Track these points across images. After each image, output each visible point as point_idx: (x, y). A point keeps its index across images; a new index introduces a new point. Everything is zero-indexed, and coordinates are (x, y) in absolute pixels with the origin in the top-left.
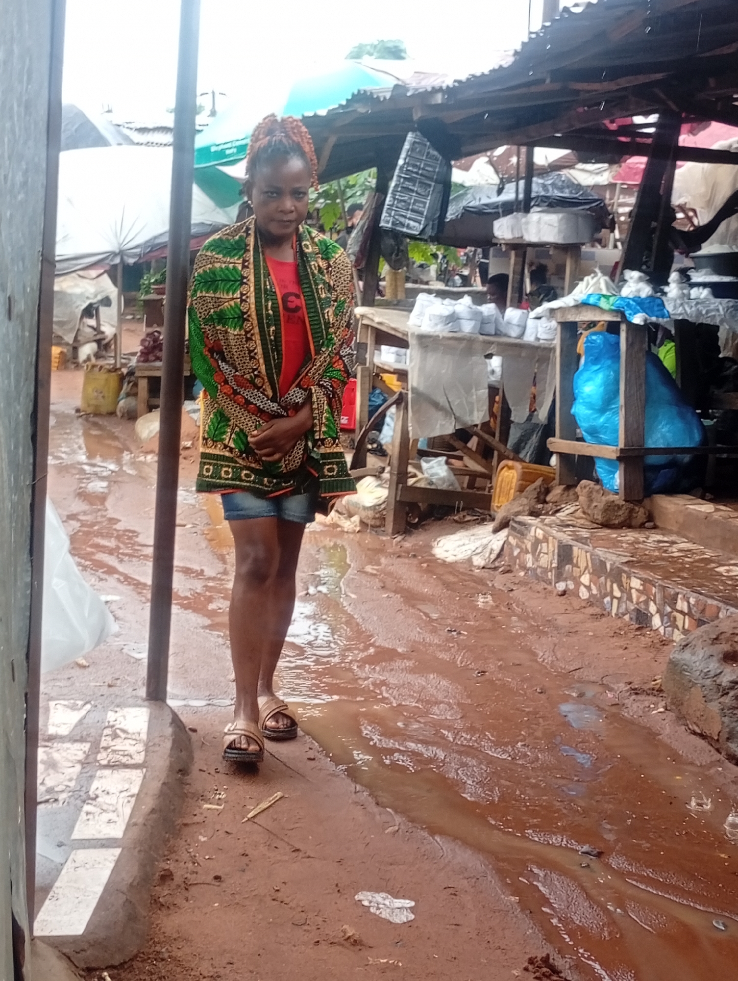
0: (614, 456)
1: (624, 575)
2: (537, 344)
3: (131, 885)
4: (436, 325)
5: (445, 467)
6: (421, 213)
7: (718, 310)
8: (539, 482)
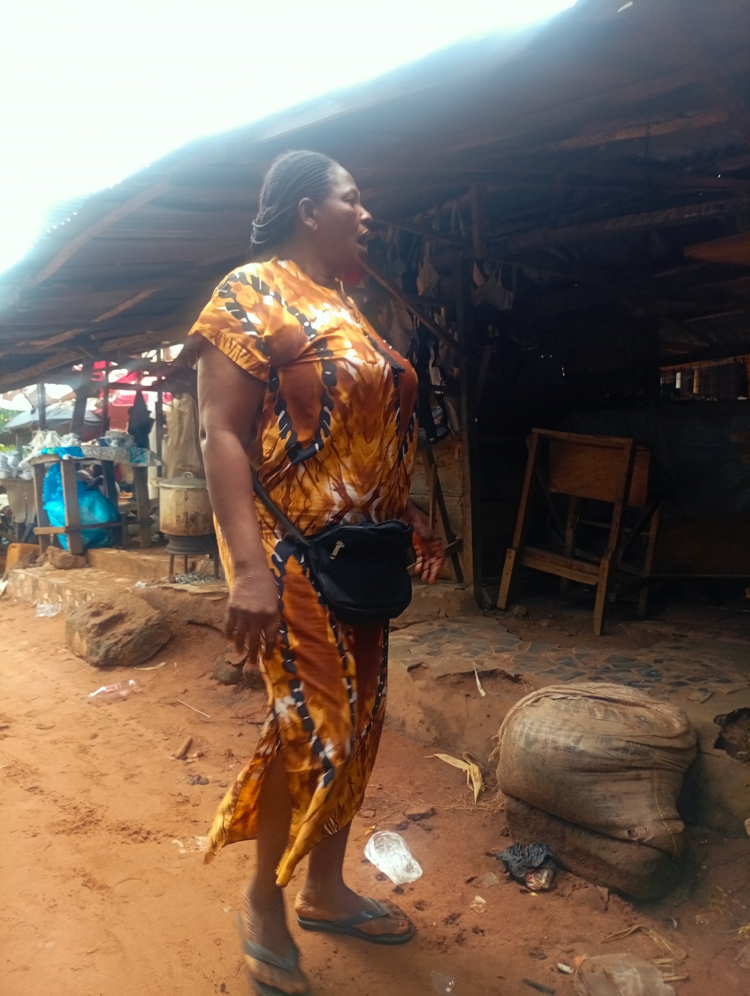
0: (63, 531)
1: (63, 589)
7: (112, 453)
8: (31, 553)
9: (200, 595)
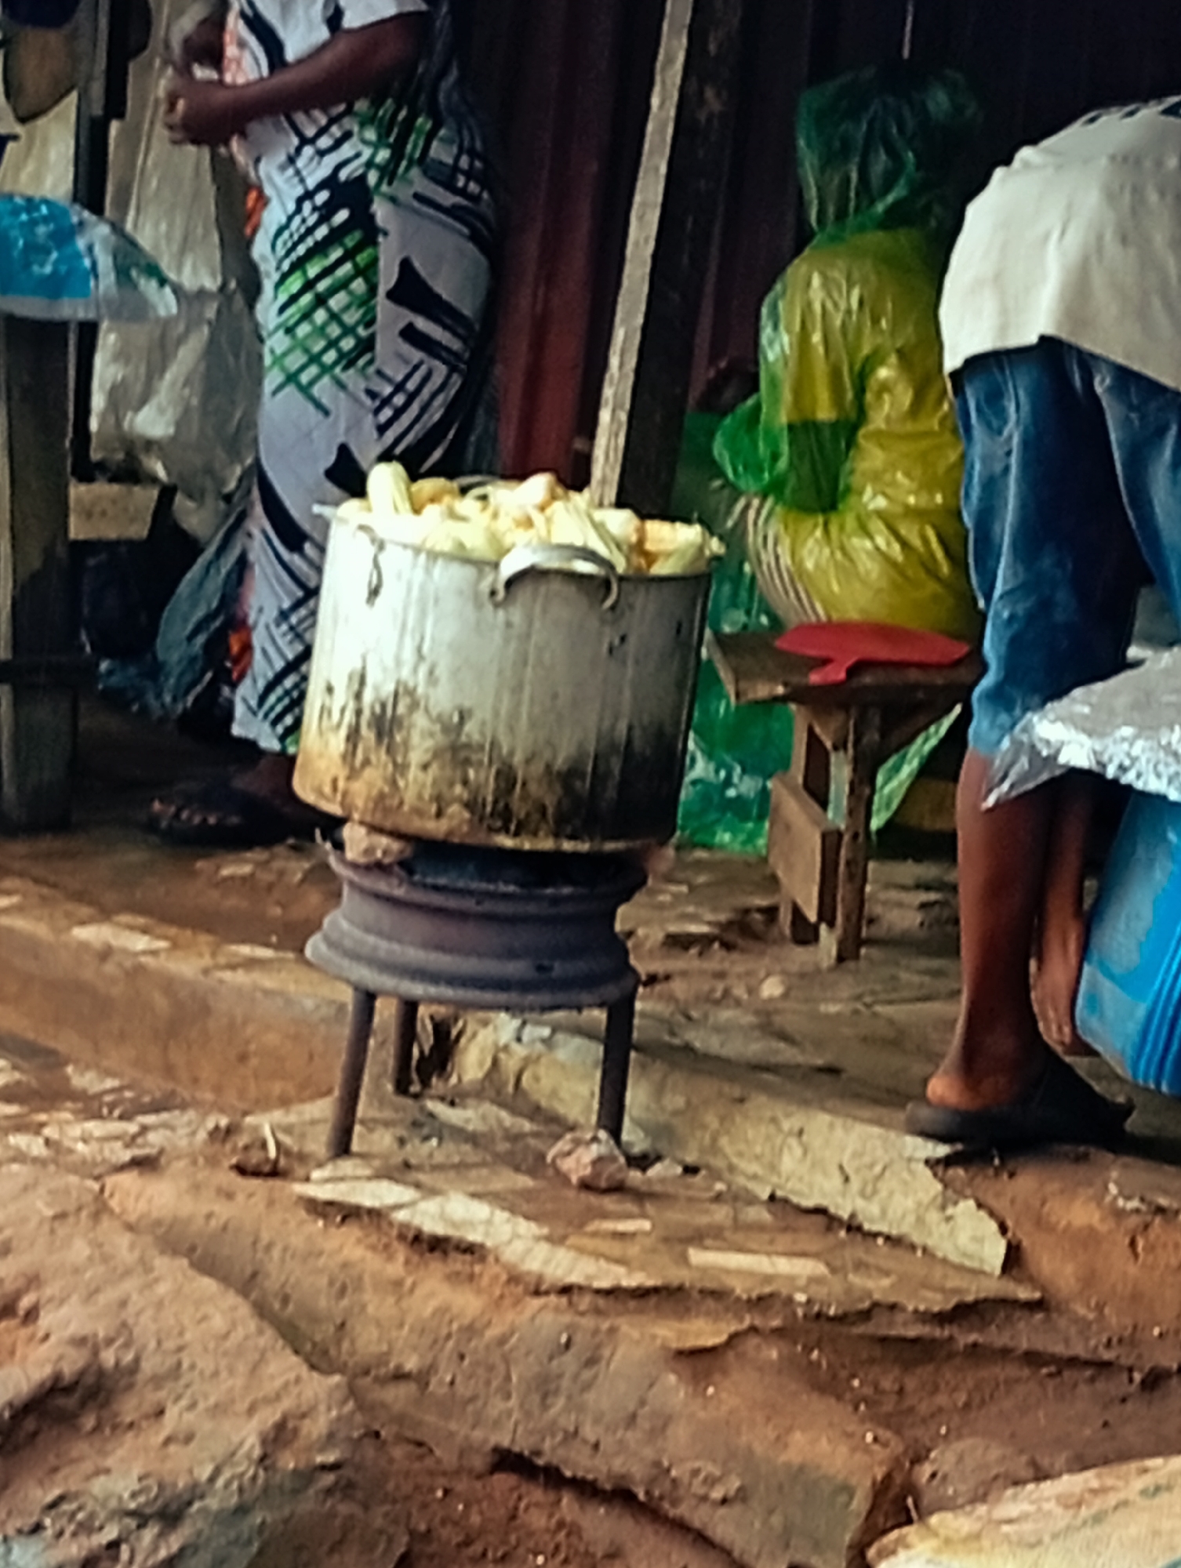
9: (585, 1302)
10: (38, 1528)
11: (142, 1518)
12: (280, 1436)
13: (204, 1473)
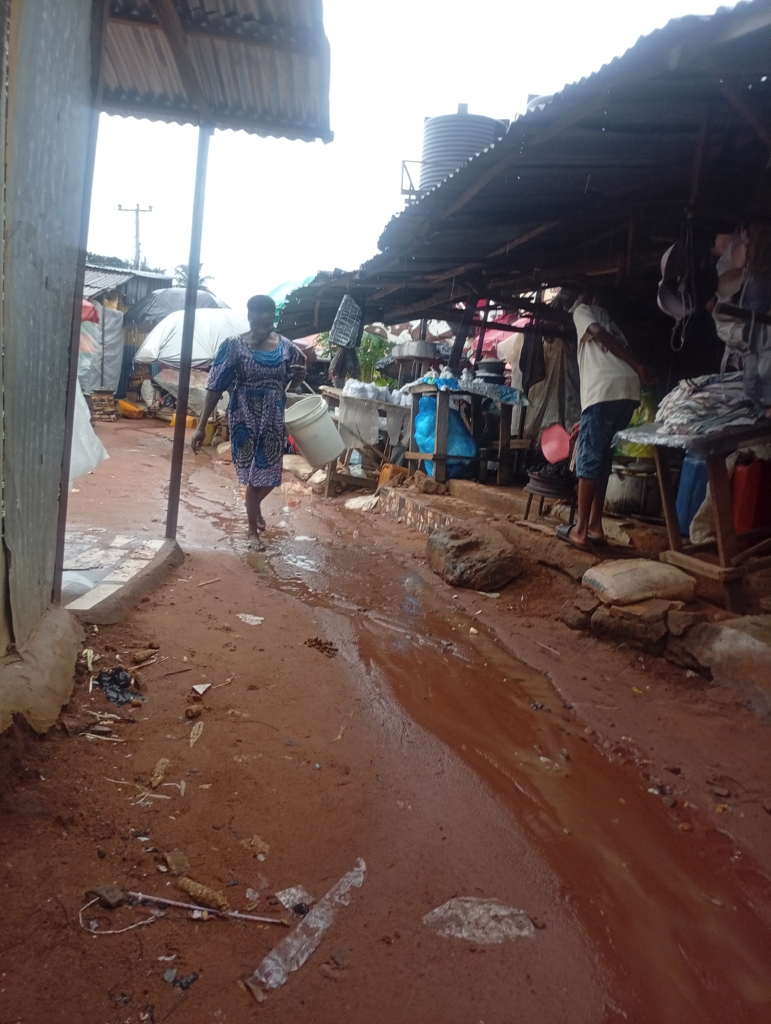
0: (431, 458)
1: (425, 511)
2: (405, 407)
3: (123, 597)
4: (355, 393)
5: (361, 470)
6: (348, 336)
8: (400, 474)
10: (464, 562)
11: (479, 561)
12: (503, 552)
13: (490, 556)
